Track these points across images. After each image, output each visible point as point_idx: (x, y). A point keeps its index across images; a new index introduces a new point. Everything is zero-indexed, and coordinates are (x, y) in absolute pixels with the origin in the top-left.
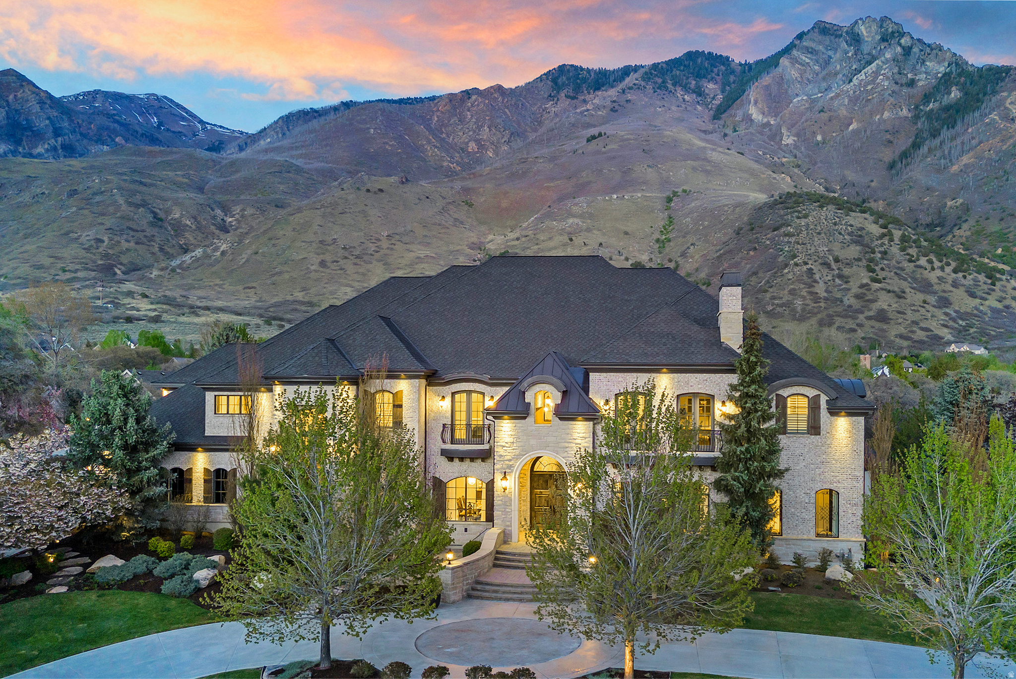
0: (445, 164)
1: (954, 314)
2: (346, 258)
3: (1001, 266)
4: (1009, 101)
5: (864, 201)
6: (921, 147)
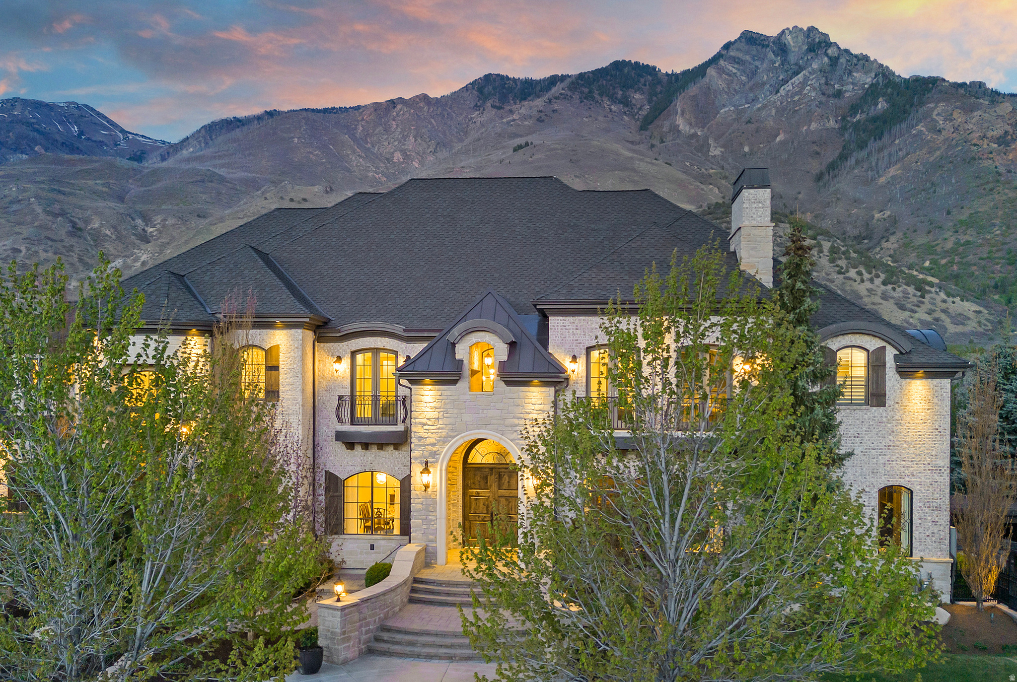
0: (370, 174)
3: (930, 279)
4: (935, 112)
5: (792, 213)
6: (849, 159)
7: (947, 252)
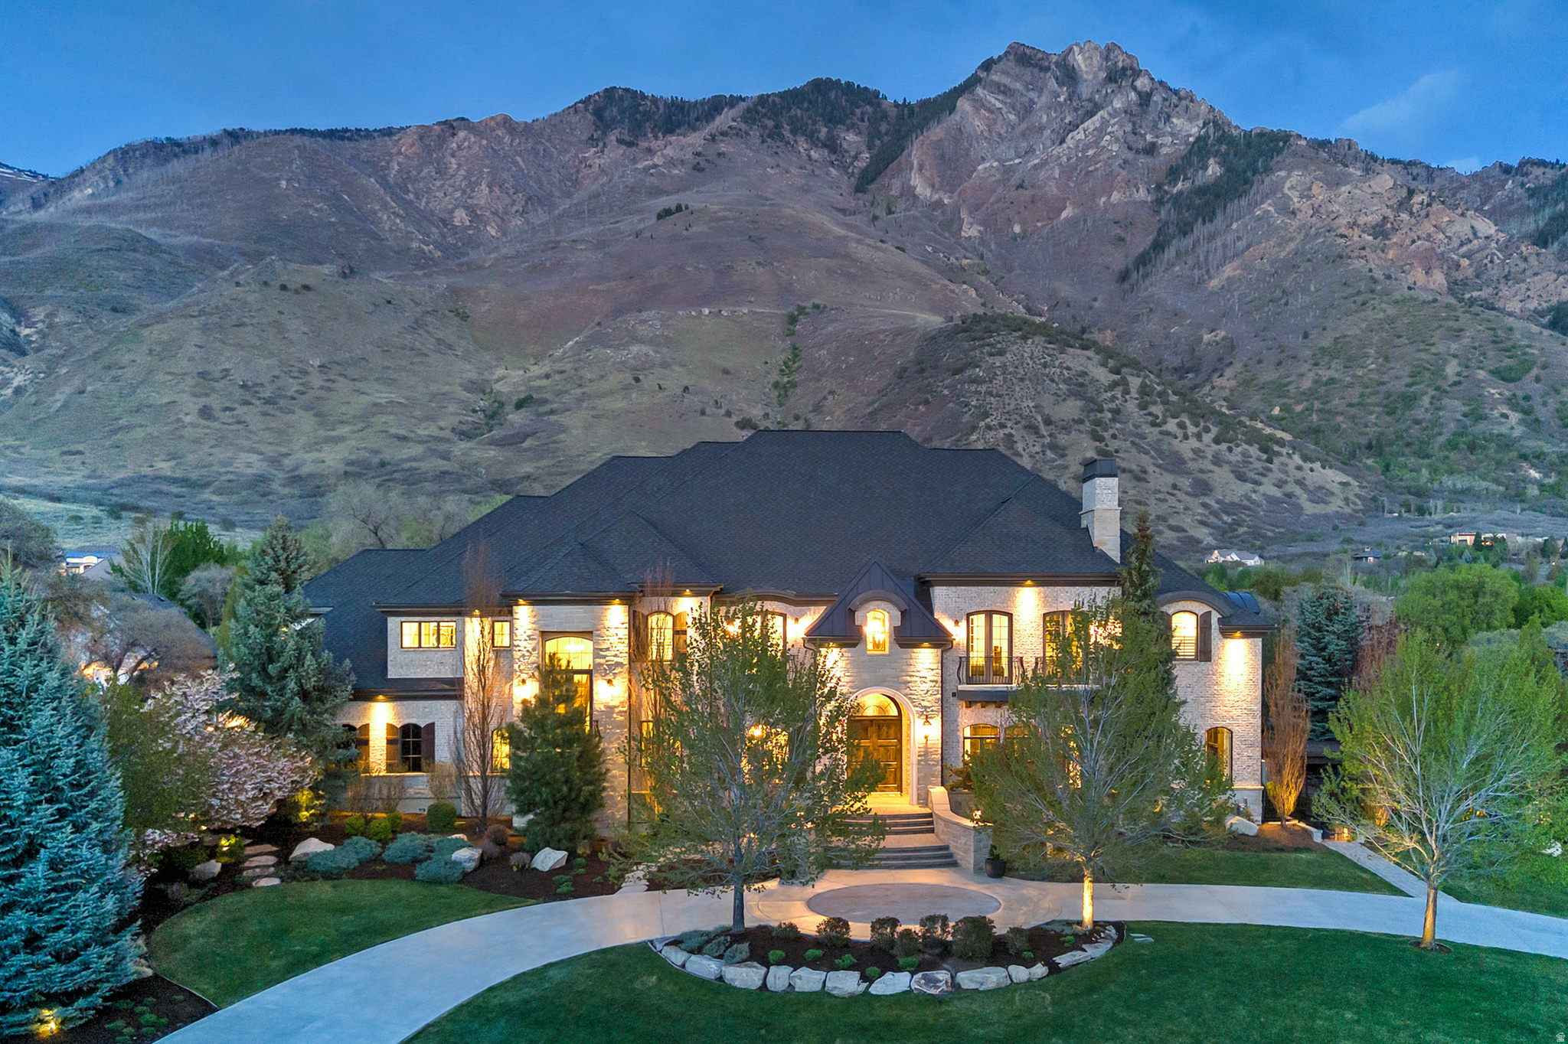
0: (415, 245)
1: (1216, 506)
2: (247, 403)
3: (1280, 434)
4: (1288, 185)
5: (1083, 331)
6: (1166, 250)
7: (1304, 393)
